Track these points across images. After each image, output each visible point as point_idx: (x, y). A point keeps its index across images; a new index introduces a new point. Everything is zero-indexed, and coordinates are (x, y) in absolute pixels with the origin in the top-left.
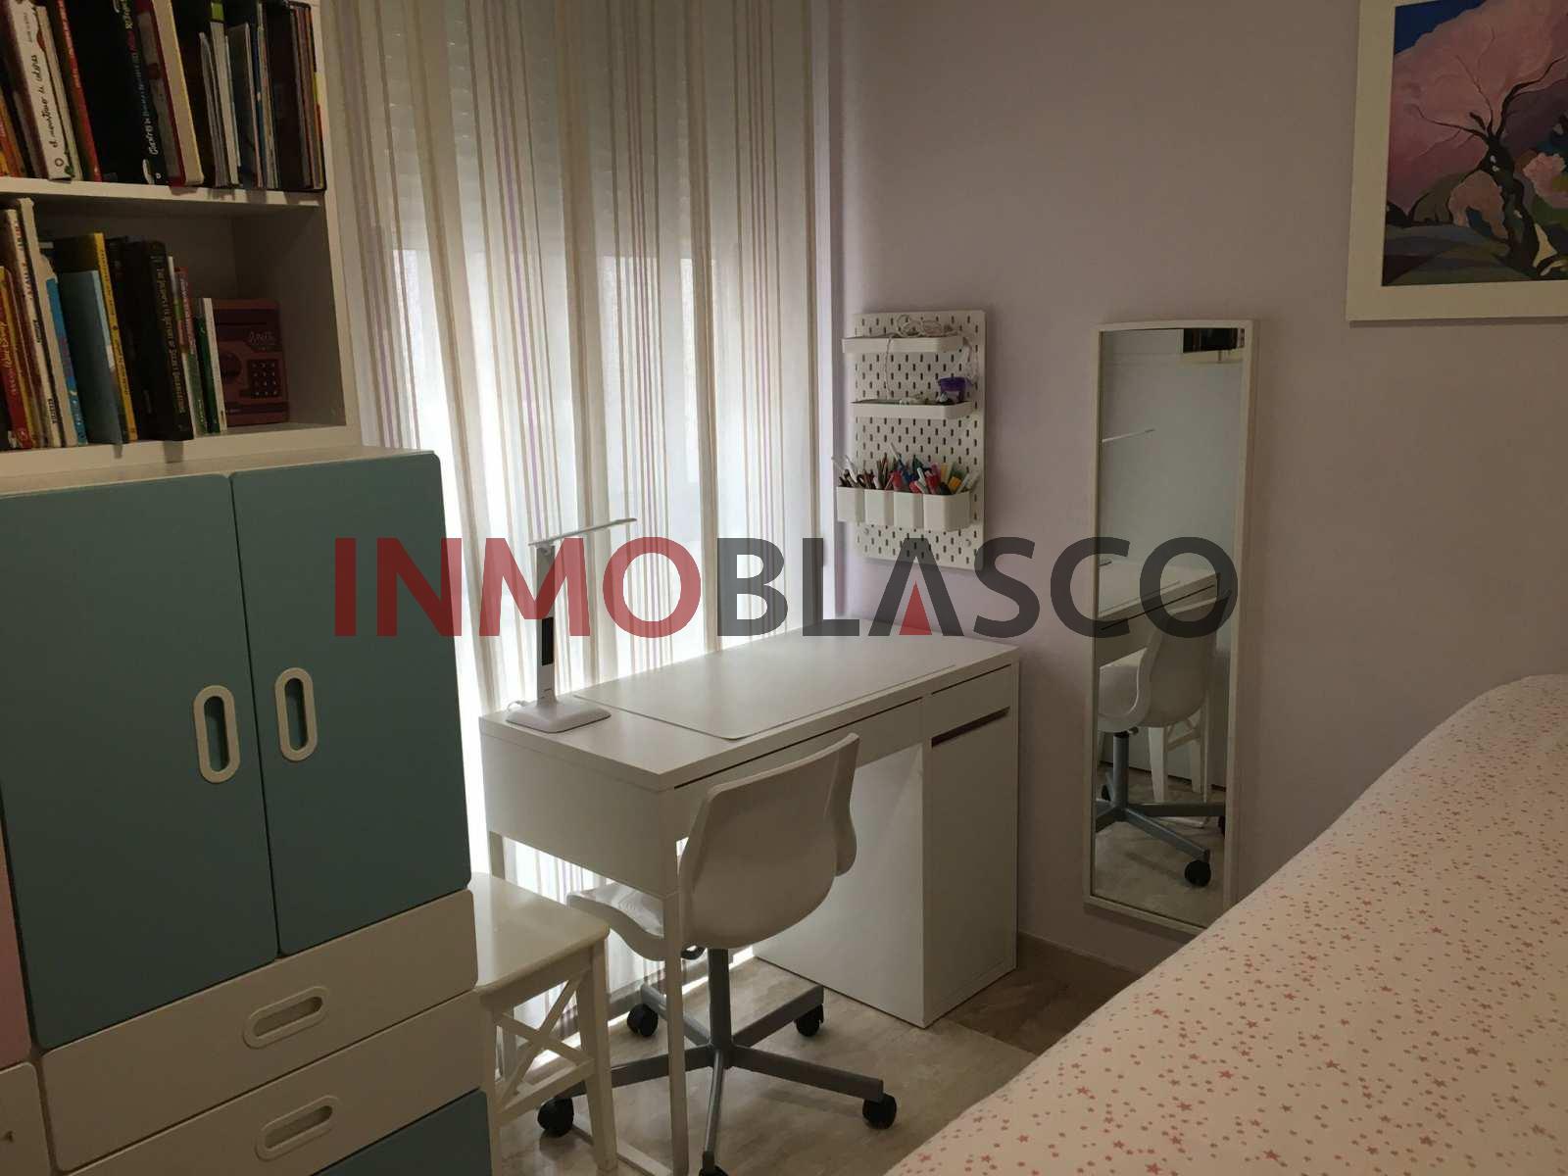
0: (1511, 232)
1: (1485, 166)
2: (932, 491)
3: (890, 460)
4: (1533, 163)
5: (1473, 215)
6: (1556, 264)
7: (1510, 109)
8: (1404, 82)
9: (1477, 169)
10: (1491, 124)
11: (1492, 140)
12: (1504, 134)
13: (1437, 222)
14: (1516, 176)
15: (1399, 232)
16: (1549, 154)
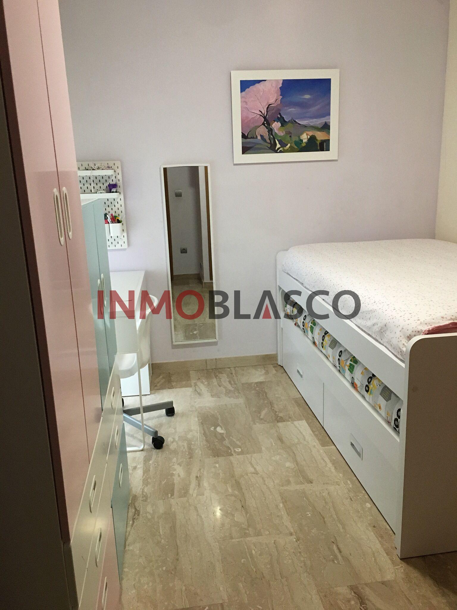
0: (271, 141)
1: (263, 124)
4: (274, 124)
5: (262, 136)
6: (281, 149)
7: (268, 110)
8: (244, 101)
9: (261, 125)
10: (264, 113)
11: (265, 118)
12: (267, 116)
13: (253, 138)
14: (270, 127)
15: (245, 140)
16: (277, 122)
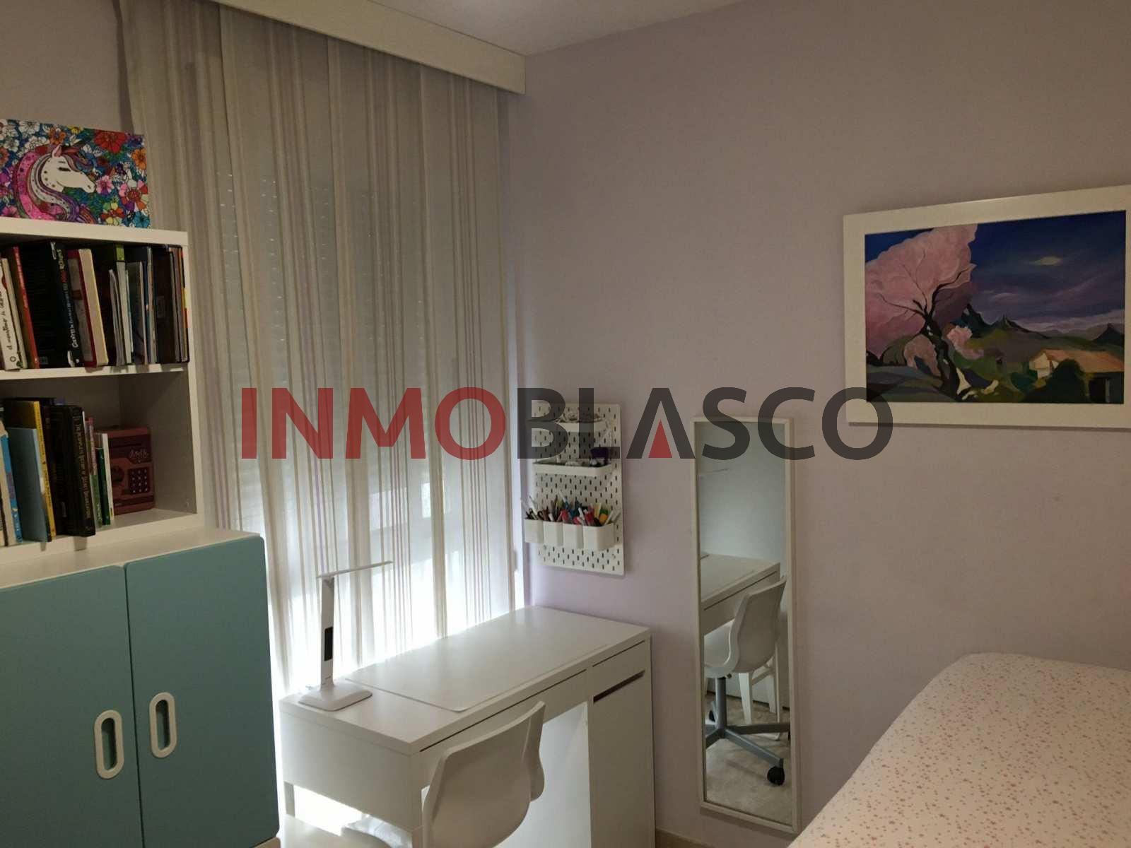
0: (942, 373)
1: (924, 331)
2: (589, 523)
3: (560, 500)
4: (953, 330)
5: (919, 361)
6: (971, 393)
7: (936, 300)
8: (873, 281)
9: (918, 334)
10: (926, 307)
11: (927, 317)
12: (934, 314)
13: (897, 364)
14: (942, 338)
15: (874, 370)
16: (962, 326)
